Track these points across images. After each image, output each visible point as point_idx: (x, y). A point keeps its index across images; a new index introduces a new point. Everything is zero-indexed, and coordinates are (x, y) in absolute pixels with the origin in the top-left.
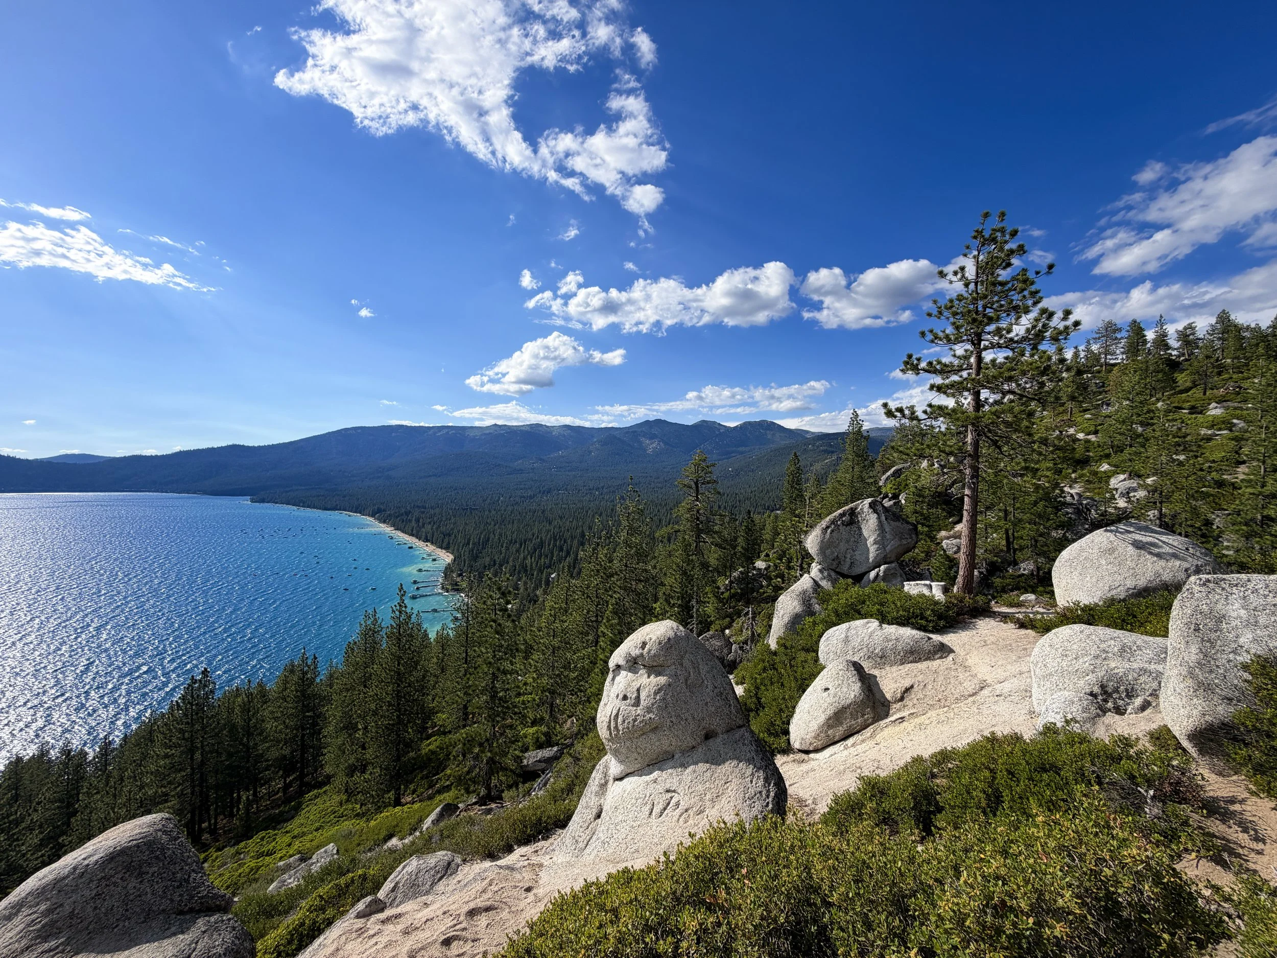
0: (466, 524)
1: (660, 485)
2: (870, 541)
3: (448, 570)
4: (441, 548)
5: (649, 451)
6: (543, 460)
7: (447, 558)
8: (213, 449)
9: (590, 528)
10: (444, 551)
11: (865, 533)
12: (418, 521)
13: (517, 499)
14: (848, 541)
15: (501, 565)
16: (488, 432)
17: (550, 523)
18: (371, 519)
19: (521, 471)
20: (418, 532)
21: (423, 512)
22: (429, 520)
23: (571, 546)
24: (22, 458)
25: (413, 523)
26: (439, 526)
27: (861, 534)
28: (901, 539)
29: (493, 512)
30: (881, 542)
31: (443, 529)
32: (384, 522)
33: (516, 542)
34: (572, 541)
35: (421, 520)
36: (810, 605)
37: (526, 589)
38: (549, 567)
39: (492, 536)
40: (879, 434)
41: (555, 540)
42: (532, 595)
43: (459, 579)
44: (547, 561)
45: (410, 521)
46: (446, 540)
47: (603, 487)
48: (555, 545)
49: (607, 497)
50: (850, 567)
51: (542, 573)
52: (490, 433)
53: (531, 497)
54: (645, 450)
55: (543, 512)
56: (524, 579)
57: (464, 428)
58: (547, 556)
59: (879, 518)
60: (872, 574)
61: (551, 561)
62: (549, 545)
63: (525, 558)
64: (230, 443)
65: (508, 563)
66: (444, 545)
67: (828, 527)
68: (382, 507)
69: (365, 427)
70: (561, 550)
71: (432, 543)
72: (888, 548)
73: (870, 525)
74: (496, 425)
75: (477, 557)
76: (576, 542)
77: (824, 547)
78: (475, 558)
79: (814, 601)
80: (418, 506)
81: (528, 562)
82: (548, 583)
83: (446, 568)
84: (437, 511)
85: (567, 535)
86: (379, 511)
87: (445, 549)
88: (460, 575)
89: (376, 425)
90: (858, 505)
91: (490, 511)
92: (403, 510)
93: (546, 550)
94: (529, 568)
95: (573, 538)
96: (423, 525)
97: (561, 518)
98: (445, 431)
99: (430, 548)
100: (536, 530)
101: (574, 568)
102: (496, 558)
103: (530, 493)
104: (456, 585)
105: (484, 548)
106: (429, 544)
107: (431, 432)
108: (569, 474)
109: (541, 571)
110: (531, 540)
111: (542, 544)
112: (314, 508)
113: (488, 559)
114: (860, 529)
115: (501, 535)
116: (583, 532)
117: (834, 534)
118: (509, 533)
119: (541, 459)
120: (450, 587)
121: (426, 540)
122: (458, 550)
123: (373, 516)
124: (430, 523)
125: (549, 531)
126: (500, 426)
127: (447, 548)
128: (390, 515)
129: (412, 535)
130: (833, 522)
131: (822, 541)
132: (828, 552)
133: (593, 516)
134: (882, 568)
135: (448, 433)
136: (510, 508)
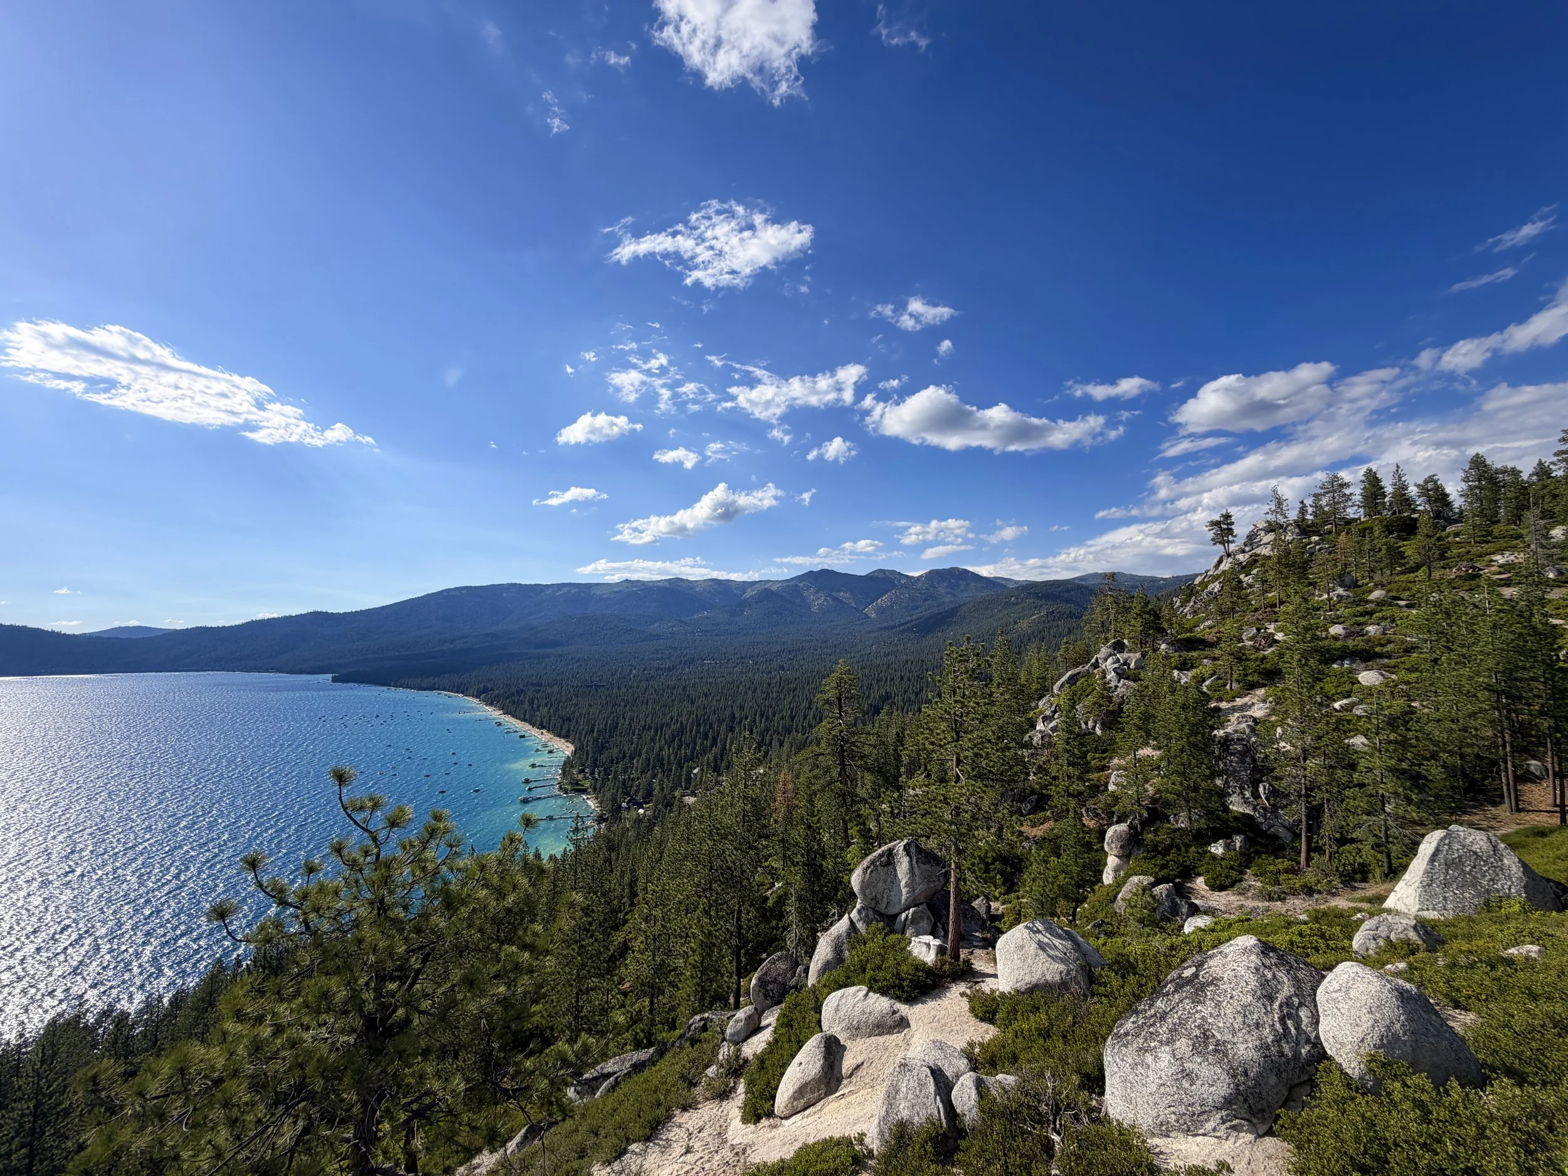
0: (590, 706)
1: (829, 651)
2: (903, 883)
3: (567, 765)
4: (560, 736)
5: (815, 609)
6: (685, 623)
7: (565, 749)
8: (291, 617)
9: (742, 708)
10: (563, 740)
11: (900, 875)
12: (531, 702)
13: (653, 672)
14: (885, 882)
15: (632, 758)
16: (617, 589)
17: (692, 703)
18: (476, 701)
19: (658, 637)
20: (531, 716)
21: (538, 691)
22: (545, 701)
23: (718, 733)
24: (68, 633)
25: (526, 706)
26: (557, 709)
27: (896, 876)
28: (929, 882)
29: (624, 690)
30: (911, 885)
31: (562, 712)
32: (491, 704)
33: (650, 728)
34: (719, 726)
35: (536, 702)
36: (841, 951)
37: (662, 789)
38: (692, 759)
39: (621, 721)
40: (1099, 581)
41: (699, 725)
42: (668, 797)
43: (580, 777)
44: (689, 752)
45: (522, 702)
46: (566, 728)
47: (758, 656)
48: (698, 731)
49: (762, 667)
50: (886, 907)
51: (682, 768)
52: (620, 591)
53: (669, 670)
54: (810, 608)
55: (684, 688)
56: (659, 775)
57: (589, 586)
58: (688, 745)
59: (911, 861)
60: (903, 916)
61: (693, 752)
62: (691, 731)
63: (661, 749)
64: (311, 610)
65: (640, 755)
66: (563, 732)
67: (868, 867)
68: (489, 686)
69: (471, 587)
70: (706, 737)
71: (549, 730)
72: (917, 891)
73: (903, 866)
74: (627, 581)
75: (603, 747)
76: (724, 727)
77: (865, 886)
78: (601, 748)
79: (845, 946)
80: (532, 684)
81: (665, 753)
82: (689, 780)
83: (565, 763)
84: (556, 689)
85: (713, 718)
86: (485, 690)
87: (563, 737)
88: (582, 771)
89: (484, 584)
90: (895, 846)
91: (619, 688)
92: (514, 690)
93: (686, 738)
94: (665, 762)
95: (720, 721)
96: (539, 707)
97: (706, 695)
98: (566, 590)
99: (545, 736)
100: (675, 713)
101: (722, 760)
102: (626, 748)
103: (668, 664)
104: (577, 784)
105: (611, 736)
106: (544, 731)
107: (549, 592)
108: (718, 638)
109: (680, 766)
110: (668, 725)
111: (682, 730)
112: (407, 687)
113: (615, 751)
114: (895, 870)
115: (632, 718)
116: (733, 714)
117: (873, 875)
118: (642, 716)
119: (681, 622)
120: (569, 787)
121: (541, 727)
122: (580, 739)
123: (477, 697)
124: (546, 705)
125: (691, 713)
126: (632, 582)
127: (566, 736)
128: (498, 696)
129: (524, 720)
130: (873, 862)
131: (863, 881)
132: (867, 892)
133: (746, 693)
134: (912, 910)
135: (569, 592)
136: (644, 684)
